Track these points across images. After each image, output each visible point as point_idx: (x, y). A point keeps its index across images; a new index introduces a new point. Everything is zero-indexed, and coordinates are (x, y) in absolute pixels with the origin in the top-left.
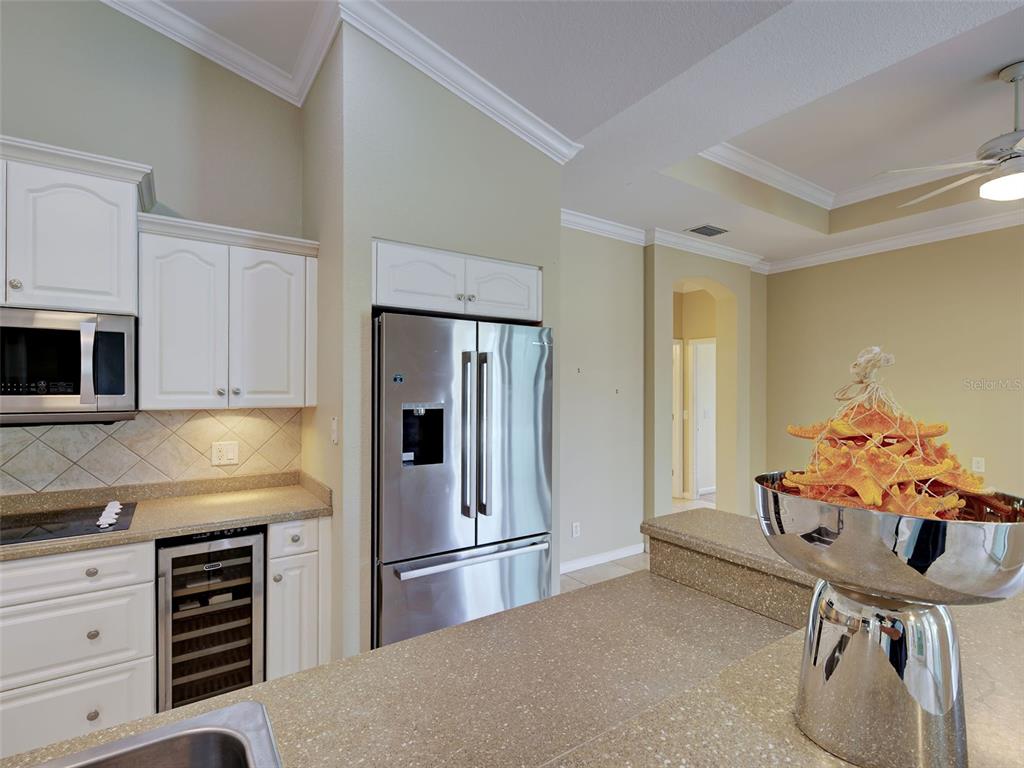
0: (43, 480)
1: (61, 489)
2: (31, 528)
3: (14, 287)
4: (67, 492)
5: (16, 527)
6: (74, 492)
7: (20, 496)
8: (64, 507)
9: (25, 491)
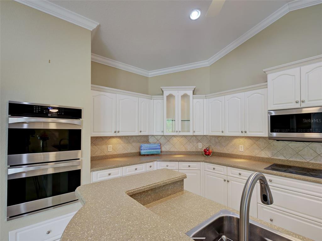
0: (309, 159)
1: (315, 162)
2: (306, 172)
3: (303, 102)
4: (316, 163)
5: (302, 171)
6: (319, 164)
7: (303, 162)
8: (316, 168)
9: (304, 161)
